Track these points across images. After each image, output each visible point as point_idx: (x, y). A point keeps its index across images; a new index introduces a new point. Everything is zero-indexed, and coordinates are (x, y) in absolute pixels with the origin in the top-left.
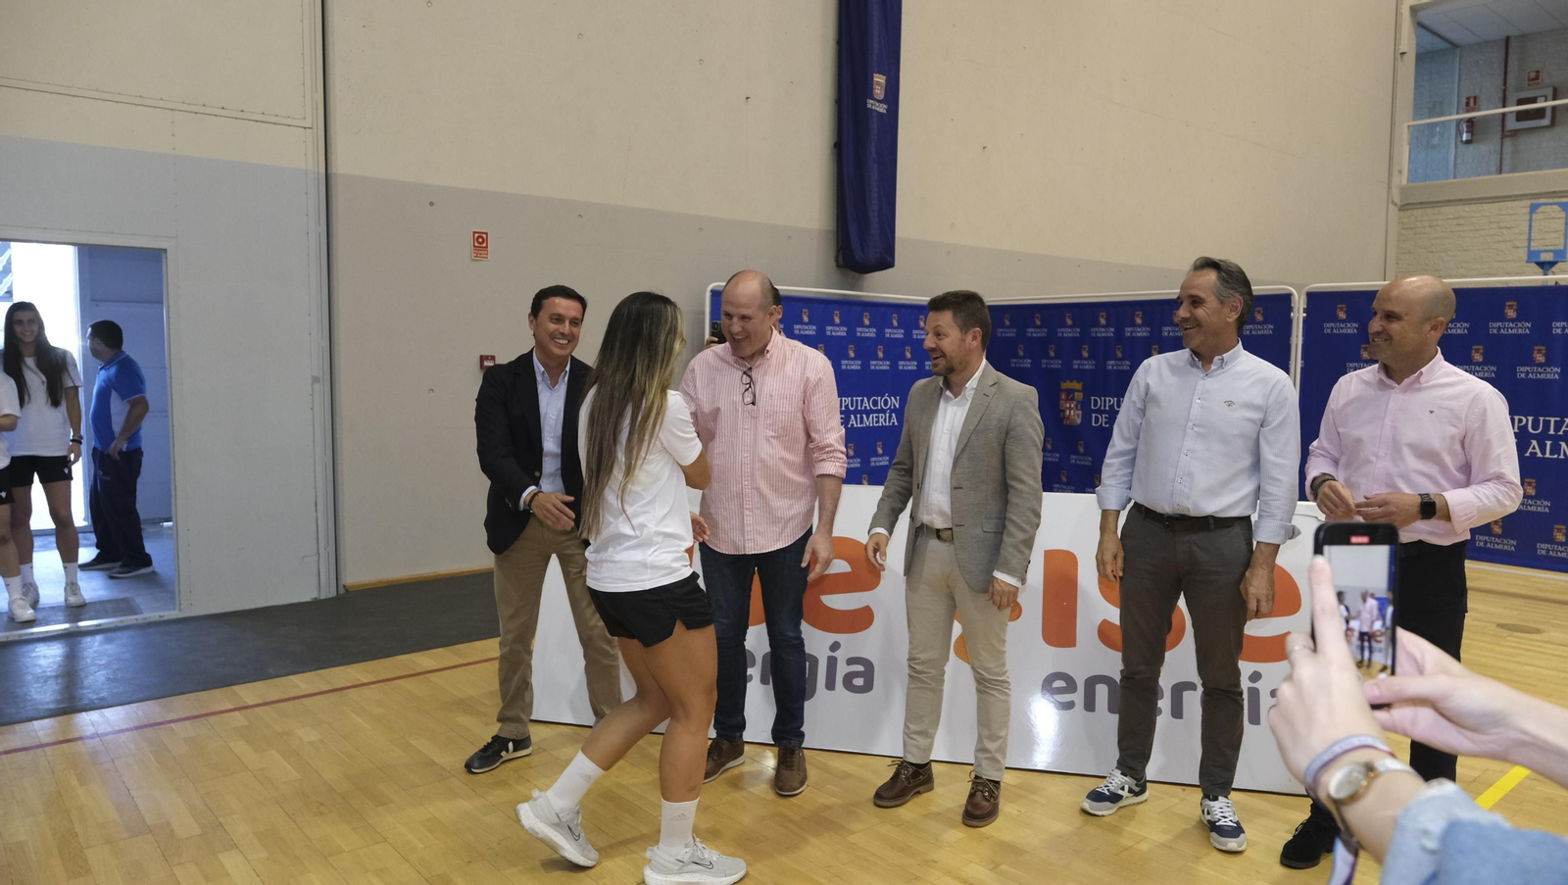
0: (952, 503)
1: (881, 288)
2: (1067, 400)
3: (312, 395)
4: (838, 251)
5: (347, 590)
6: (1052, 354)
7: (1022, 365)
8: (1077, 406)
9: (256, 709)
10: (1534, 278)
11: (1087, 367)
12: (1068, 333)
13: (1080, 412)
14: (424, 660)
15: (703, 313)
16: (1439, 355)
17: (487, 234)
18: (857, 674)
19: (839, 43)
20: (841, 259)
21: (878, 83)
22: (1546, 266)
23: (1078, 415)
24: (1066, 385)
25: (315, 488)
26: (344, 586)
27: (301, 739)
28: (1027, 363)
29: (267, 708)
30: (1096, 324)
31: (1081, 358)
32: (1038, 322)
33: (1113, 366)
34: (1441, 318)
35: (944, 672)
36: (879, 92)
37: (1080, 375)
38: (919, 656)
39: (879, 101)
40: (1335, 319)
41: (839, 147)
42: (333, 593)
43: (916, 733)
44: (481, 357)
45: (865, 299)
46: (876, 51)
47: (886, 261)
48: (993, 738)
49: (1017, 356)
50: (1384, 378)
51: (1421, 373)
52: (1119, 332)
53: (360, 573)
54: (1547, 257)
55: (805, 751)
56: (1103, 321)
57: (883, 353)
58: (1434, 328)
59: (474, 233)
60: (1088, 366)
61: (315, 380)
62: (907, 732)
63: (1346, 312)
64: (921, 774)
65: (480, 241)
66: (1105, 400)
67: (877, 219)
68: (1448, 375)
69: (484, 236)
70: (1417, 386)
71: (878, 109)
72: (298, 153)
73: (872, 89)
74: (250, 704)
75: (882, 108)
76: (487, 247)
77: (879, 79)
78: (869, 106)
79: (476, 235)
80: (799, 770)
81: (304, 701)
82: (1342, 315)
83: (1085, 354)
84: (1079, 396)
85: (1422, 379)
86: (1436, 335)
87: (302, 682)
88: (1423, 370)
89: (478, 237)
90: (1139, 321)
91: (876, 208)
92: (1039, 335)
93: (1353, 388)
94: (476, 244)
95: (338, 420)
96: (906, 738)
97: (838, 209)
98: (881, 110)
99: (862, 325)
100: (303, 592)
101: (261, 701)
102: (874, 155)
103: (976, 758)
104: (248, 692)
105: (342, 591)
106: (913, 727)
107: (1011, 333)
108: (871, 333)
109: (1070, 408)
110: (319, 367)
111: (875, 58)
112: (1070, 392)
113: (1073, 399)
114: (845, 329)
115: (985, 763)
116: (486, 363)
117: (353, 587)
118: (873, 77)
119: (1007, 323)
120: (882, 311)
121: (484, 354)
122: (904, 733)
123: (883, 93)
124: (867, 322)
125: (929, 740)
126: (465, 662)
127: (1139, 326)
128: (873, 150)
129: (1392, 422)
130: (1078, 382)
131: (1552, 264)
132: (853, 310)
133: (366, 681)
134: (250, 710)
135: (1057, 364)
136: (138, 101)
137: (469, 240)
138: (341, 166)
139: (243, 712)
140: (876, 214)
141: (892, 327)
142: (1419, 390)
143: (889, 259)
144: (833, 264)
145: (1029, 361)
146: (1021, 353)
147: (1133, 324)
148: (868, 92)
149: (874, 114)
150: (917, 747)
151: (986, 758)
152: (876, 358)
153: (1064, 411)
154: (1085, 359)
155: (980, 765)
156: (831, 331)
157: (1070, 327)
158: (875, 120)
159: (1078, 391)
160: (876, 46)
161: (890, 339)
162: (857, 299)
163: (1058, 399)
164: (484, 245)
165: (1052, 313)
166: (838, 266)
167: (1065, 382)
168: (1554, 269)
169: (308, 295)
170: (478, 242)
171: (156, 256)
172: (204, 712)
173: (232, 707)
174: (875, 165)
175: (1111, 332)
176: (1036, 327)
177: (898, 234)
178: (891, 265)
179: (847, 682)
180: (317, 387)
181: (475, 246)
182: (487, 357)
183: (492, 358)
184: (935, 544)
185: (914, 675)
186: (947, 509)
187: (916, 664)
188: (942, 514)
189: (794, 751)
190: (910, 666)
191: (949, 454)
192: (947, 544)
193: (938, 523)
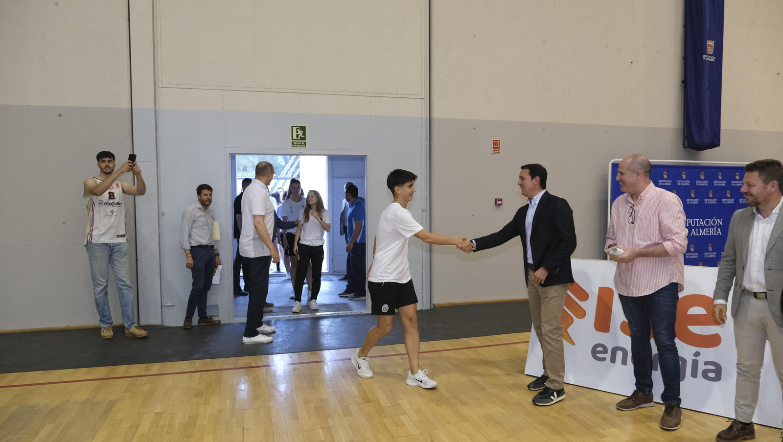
0: (766, 278)
1: (710, 158)
3: (422, 217)
4: (684, 139)
5: (434, 307)
14: (474, 341)
15: (608, 175)
17: (499, 141)
18: (710, 371)
19: (685, 26)
20: (686, 143)
21: (709, 47)
25: (422, 259)
26: (434, 305)
35: (760, 372)
36: (710, 50)
38: (744, 363)
39: (710, 55)
41: (685, 83)
42: (428, 307)
43: (743, 405)
44: (496, 199)
45: (701, 165)
46: (708, 28)
47: (714, 142)
55: (681, 409)
57: (712, 194)
59: (494, 141)
61: (423, 210)
62: (737, 404)
64: (747, 429)
65: (496, 145)
67: (708, 120)
69: (498, 142)
71: (709, 60)
72: (418, 110)
73: (706, 49)
75: (712, 59)
77: (711, 43)
78: (704, 58)
79: (494, 142)
80: (675, 418)
89: (495, 143)
91: (708, 114)
96: (737, 408)
97: (684, 116)
98: (712, 60)
99: (699, 179)
102: (707, 85)
105: (432, 307)
106: (741, 402)
108: (705, 183)
110: (425, 205)
111: (707, 32)
114: (689, 182)
116: (498, 202)
117: (438, 305)
118: (706, 42)
120: (712, 171)
121: (498, 198)
122: (735, 404)
123: (713, 50)
124: (702, 177)
125: (752, 410)
128: (706, 83)
132: (693, 171)
136: (358, 94)
137: (491, 146)
138: (436, 115)
140: (708, 117)
141: (718, 180)
143: (717, 142)
144: (682, 146)
148: (703, 49)
149: (707, 62)
150: (743, 413)
152: (708, 197)
156: (681, 183)
158: (707, 65)
160: (708, 25)
161: (717, 186)
162: (694, 165)
164: (498, 146)
166: (684, 147)
169: (421, 173)
171: (362, 159)
174: (707, 90)
177: (722, 127)
178: (718, 145)
179: (705, 374)
180: (424, 213)
181: (493, 147)
182: (499, 199)
183: (501, 200)
184: (753, 300)
185: (741, 372)
186: (763, 281)
187: (742, 367)
188: (759, 283)
189: (673, 407)
190: (738, 368)
191: (763, 250)
192: (761, 301)
193: (756, 289)
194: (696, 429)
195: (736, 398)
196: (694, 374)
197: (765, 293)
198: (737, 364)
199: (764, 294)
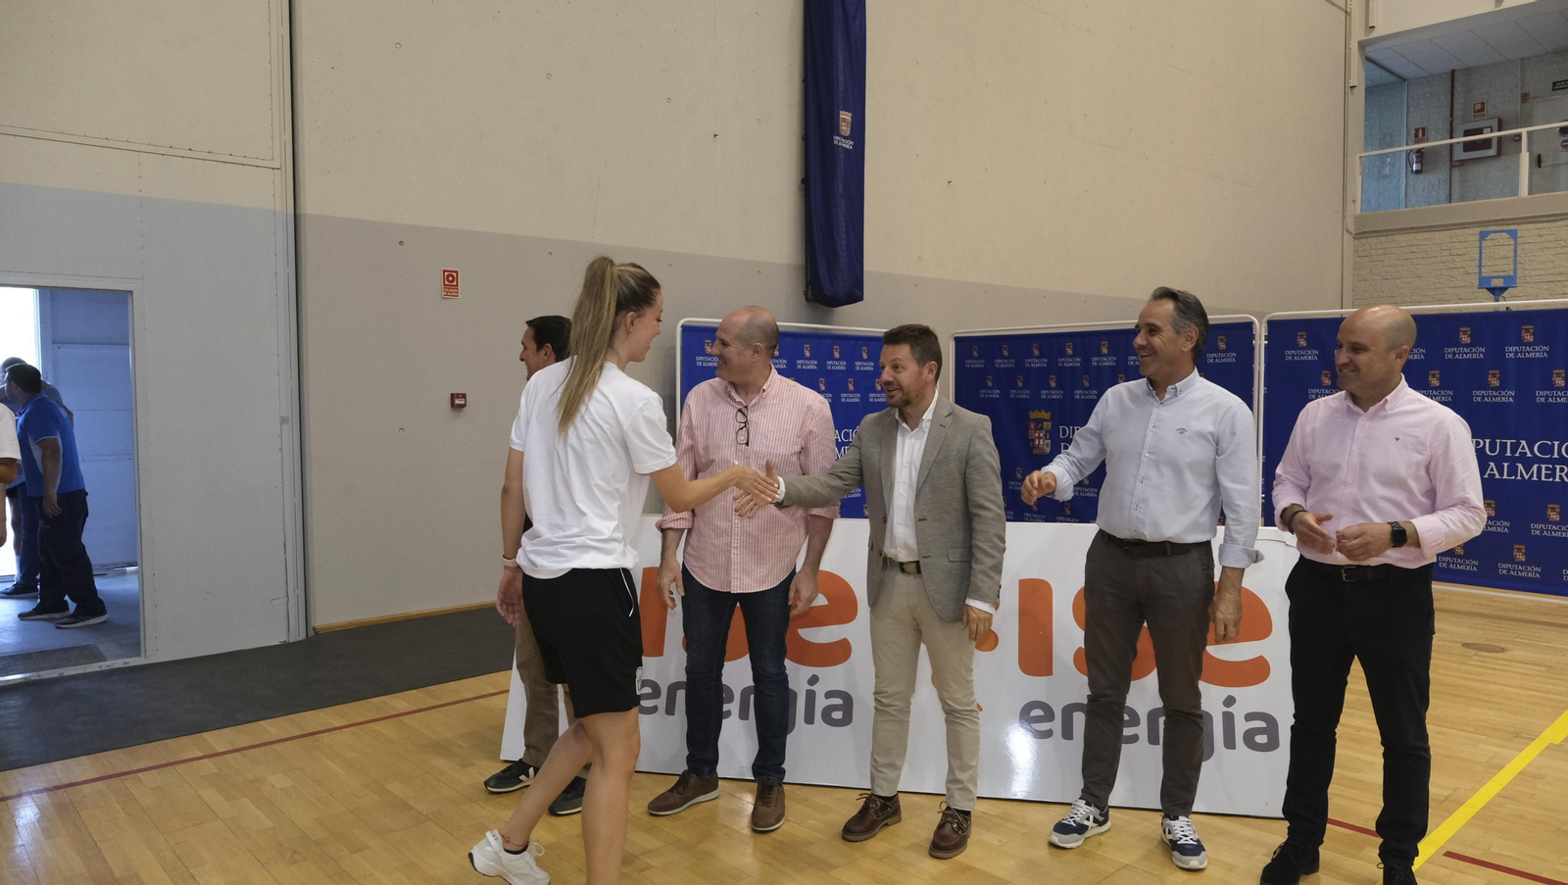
0: (918, 536)
1: (852, 321)
2: (1036, 429)
3: (281, 436)
4: (807, 286)
5: (316, 633)
6: (1020, 384)
7: (991, 396)
8: (1045, 435)
9: (226, 756)
10: (1487, 304)
11: (1054, 397)
12: (1036, 363)
13: (1049, 441)
14: (398, 702)
15: (675, 348)
16: (1403, 381)
17: (457, 272)
18: (835, 708)
19: (805, 80)
20: (810, 293)
21: (844, 120)
22: (1497, 292)
23: (1047, 444)
24: (1034, 415)
25: (284, 530)
26: (314, 629)
27: (272, 786)
28: (996, 394)
29: (237, 754)
30: (1063, 354)
31: (1049, 388)
32: (1006, 353)
33: (1080, 395)
34: (1405, 347)
35: (911, 704)
36: (845, 129)
37: (1048, 405)
38: (886, 689)
39: (845, 138)
40: (1297, 347)
41: (806, 183)
42: (302, 636)
43: (884, 765)
44: (452, 395)
45: (834, 333)
46: (841, 89)
47: (855, 294)
48: (965, 768)
49: (986, 387)
50: (1352, 406)
51: (1386, 401)
52: (1086, 362)
53: (331, 615)
54: (1497, 283)
55: (785, 786)
56: (1070, 352)
57: (854, 385)
58: (1399, 356)
59: (444, 271)
60: (1056, 395)
61: (284, 420)
62: (875, 764)
63: (1307, 340)
64: (889, 806)
65: (450, 280)
66: (1073, 429)
67: (845, 254)
68: (1412, 401)
69: (455, 274)
70: (1383, 413)
71: (844, 145)
72: (267, 193)
73: (838, 126)
74: (220, 751)
75: (848, 145)
76: (457, 285)
77: (846, 116)
78: (836, 142)
79: (446, 274)
80: (776, 806)
81: (275, 747)
82: (1303, 343)
83: (1053, 384)
84: (1048, 425)
85: (1388, 406)
86: (1401, 363)
87: (273, 727)
88: (1388, 397)
89: (448, 276)
90: (1105, 351)
91: (844, 242)
92: (1007, 366)
93: (1320, 414)
94: (447, 283)
95: (307, 460)
96: (874, 771)
97: (806, 244)
98: (848, 147)
99: (832, 358)
100: (273, 635)
101: (231, 748)
102: (841, 191)
103: (948, 789)
104: (217, 739)
105: (311, 634)
106: (881, 760)
107: (979, 364)
108: (841, 366)
109: (1039, 438)
110: (287, 406)
111: (841, 96)
112: (1039, 421)
113: (1041, 429)
114: (815, 362)
115: (956, 794)
116: (457, 402)
117: (324, 629)
118: (839, 114)
119: (976, 354)
120: (852, 345)
121: (455, 392)
122: (871, 766)
123: (849, 130)
124: (837, 355)
125: (896, 772)
126: (439, 703)
127: (1105, 356)
128: (840, 186)
129: (1360, 449)
130: (1047, 412)
131: (1503, 289)
132: (822, 343)
133: (339, 725)
134: (221, 757)
135: (1025, 395)
136: (105, 143)
137: (438, 281)
138: (310, 206)
139: (213, 759)
140: (844, 248)
141: (862, 360)
142: (1385, 417)
143: (857, 292)
144: (803, 298)
145: (998, 391)
146: (990, 384)
147: (1100, 354)
148: (835, 129)
149: (841, 150)
150: (885, 779)
151: (959, 789)
152: (847, 391)
153: (1033, 441)
154: (1054, 389)
155: (952, 796)
156: (802, 365)
157: (1038, 357)
158: (842, 156)
159: (1047, 421)
160: (841, 84)
161: (860, 371)
162: (825, 332)
163: (1027, 428)
164: (455, 283)
165: (1019, 344)
166: (807, 300)
167: (1033, 411)
168: (1505, 294)
169: (277, 338)
170: (448, 281)
171: (122, 297)
172: (172, 760)
173: (200, 755)
174: (841, 200)
175: (1077, 362)
176: (1003, 357)
177: (866, 268)
178: (860, 298)
179: (827, 716)
180: (285, 427)
181: (445, 285)
182: (458, 395)
183: (464, 396)
184: (900, 578)
185: (881, 708)
186: (912, 542)
187: (883, 697)
188: (906, 547)
189: (772, 787)
190: (876, 699)
191: (910, 486)
192: (912, 577)
193: (903, 556)
194: (811, 821)
195: (872, 754)
196: (809, 719)
197: (917, 563)
198: (875, 693)
199: (914, 565)
